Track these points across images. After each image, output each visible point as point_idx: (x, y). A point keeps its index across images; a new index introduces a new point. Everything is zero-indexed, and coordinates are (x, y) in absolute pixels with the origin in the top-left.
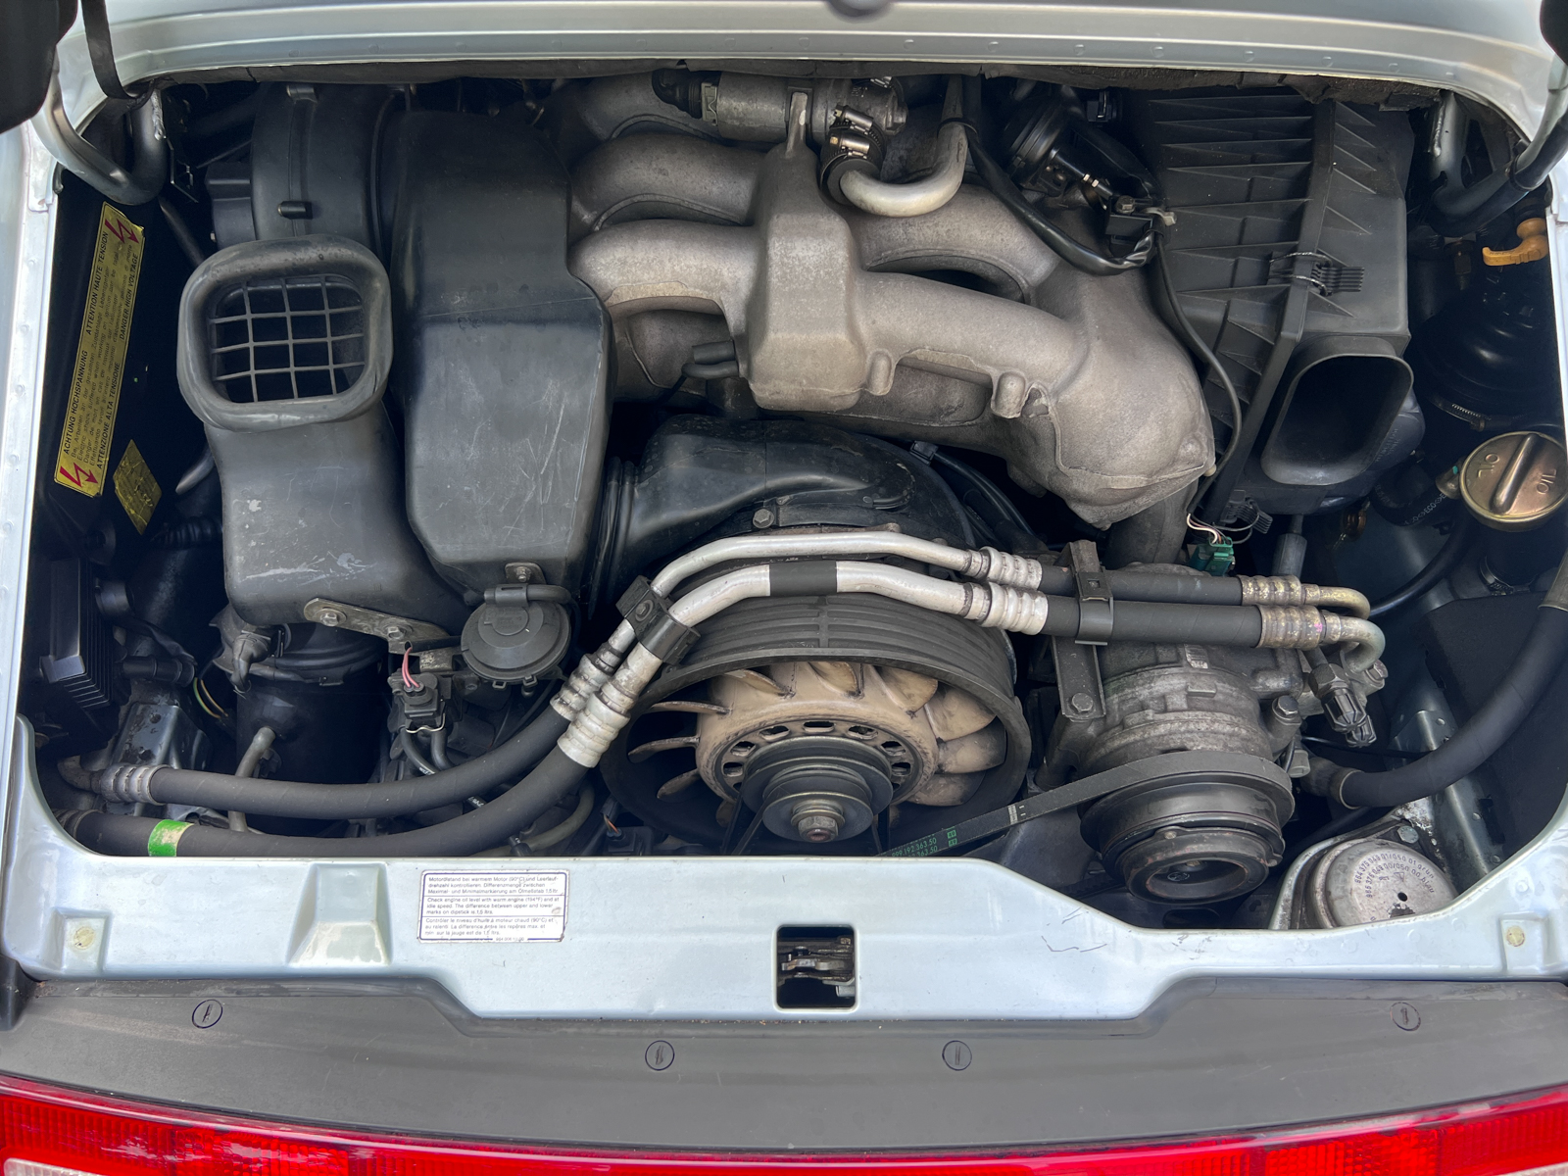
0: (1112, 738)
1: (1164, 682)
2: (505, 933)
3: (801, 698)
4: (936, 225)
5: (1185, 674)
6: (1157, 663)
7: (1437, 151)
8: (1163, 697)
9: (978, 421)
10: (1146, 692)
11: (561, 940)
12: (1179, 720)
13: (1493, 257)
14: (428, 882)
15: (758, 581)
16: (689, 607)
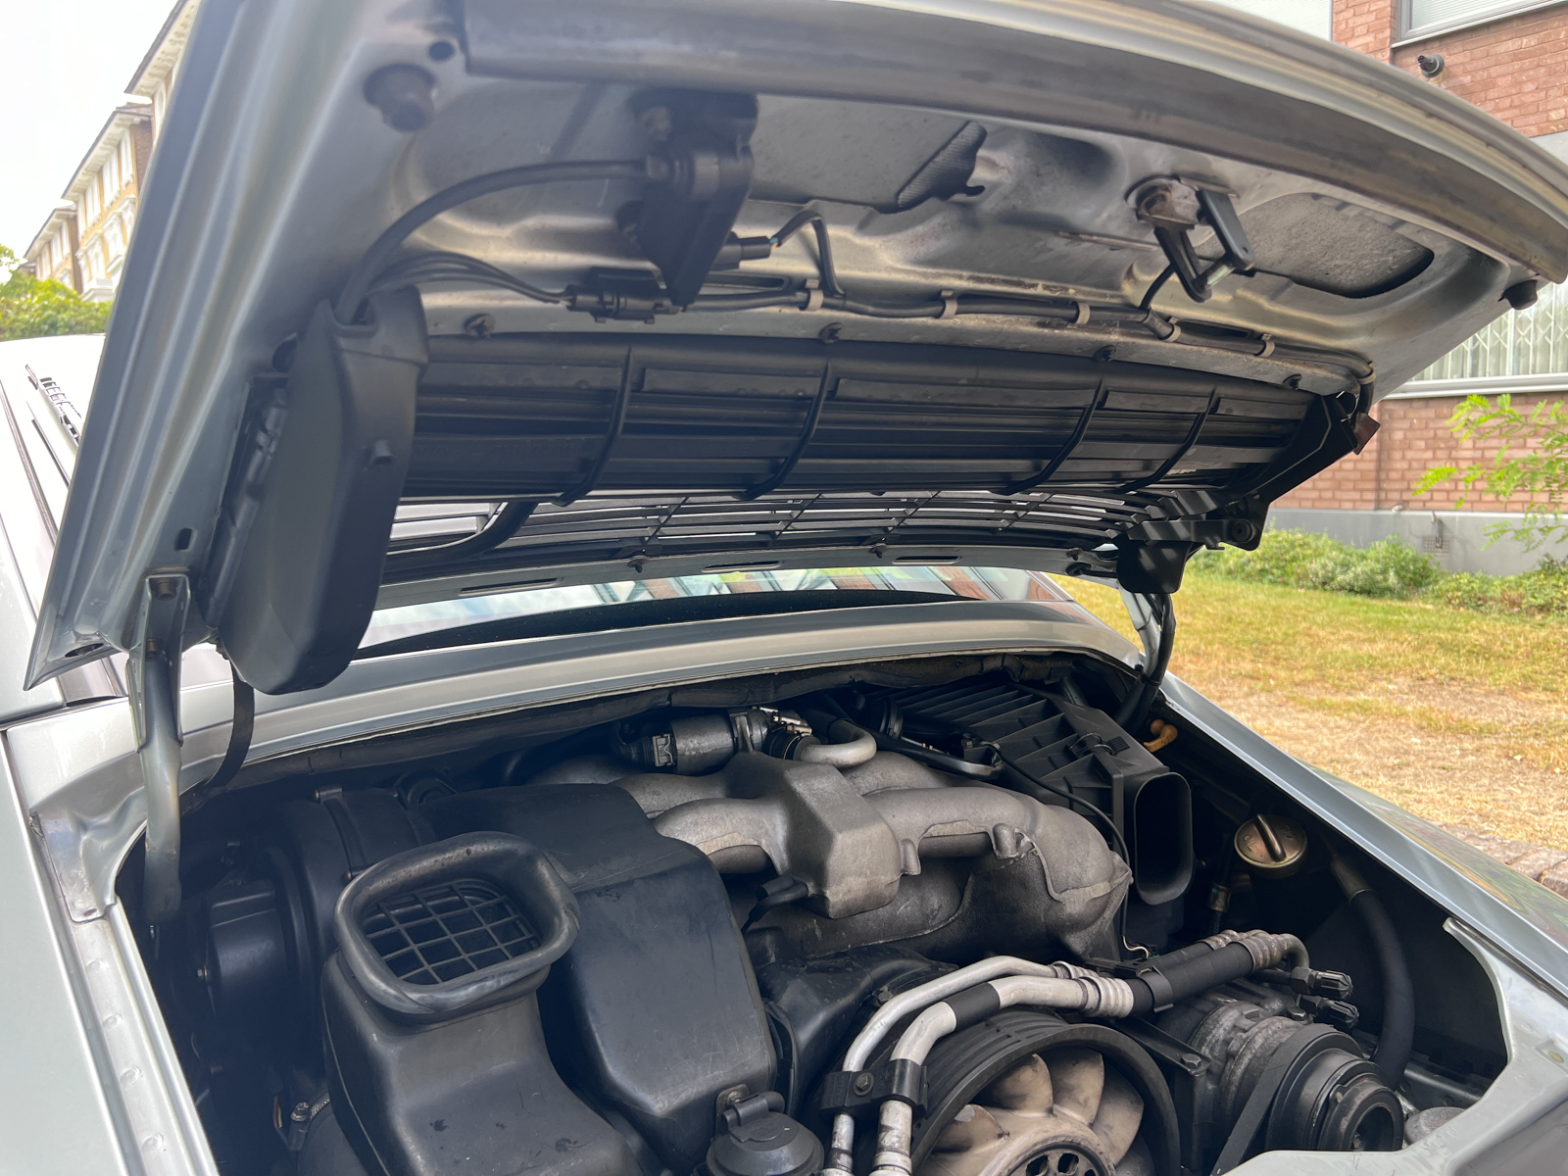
0: (1233, 1072)
1: (1227, 1017)
3: (1018, 1133)
4: (873, 772)
5: (1231, 1009)
6: (1206, 1014)
8: (1234, 1026)
9: (960, 911)
10: (1221, 1031)
12: (1260, 1031)
15: (944, 1018)
16: (913, 1049)
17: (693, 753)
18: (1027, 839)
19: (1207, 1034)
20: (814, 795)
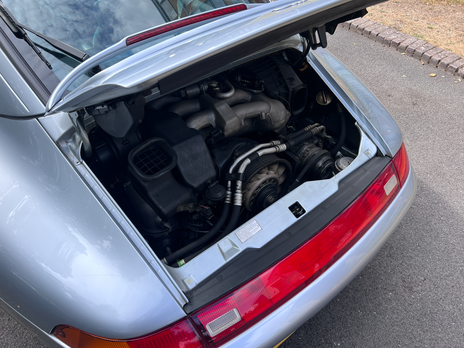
0: (304, 160)
2: (254, 234)
3: (261, 179)
5: (306, 145)
6: (301, 147)
7: (285, 58)
8: (306, 150)
10: (303, 151)
11: (262, 229)
12: (311, 151)
13: (302, 70)
14: (236, 234)
15: (248, 161)
16: (242, 170)
17: (191, 94)
18: (268, 114)
19: (300, 152)
20: (221, 111)
